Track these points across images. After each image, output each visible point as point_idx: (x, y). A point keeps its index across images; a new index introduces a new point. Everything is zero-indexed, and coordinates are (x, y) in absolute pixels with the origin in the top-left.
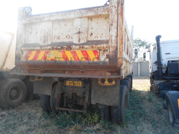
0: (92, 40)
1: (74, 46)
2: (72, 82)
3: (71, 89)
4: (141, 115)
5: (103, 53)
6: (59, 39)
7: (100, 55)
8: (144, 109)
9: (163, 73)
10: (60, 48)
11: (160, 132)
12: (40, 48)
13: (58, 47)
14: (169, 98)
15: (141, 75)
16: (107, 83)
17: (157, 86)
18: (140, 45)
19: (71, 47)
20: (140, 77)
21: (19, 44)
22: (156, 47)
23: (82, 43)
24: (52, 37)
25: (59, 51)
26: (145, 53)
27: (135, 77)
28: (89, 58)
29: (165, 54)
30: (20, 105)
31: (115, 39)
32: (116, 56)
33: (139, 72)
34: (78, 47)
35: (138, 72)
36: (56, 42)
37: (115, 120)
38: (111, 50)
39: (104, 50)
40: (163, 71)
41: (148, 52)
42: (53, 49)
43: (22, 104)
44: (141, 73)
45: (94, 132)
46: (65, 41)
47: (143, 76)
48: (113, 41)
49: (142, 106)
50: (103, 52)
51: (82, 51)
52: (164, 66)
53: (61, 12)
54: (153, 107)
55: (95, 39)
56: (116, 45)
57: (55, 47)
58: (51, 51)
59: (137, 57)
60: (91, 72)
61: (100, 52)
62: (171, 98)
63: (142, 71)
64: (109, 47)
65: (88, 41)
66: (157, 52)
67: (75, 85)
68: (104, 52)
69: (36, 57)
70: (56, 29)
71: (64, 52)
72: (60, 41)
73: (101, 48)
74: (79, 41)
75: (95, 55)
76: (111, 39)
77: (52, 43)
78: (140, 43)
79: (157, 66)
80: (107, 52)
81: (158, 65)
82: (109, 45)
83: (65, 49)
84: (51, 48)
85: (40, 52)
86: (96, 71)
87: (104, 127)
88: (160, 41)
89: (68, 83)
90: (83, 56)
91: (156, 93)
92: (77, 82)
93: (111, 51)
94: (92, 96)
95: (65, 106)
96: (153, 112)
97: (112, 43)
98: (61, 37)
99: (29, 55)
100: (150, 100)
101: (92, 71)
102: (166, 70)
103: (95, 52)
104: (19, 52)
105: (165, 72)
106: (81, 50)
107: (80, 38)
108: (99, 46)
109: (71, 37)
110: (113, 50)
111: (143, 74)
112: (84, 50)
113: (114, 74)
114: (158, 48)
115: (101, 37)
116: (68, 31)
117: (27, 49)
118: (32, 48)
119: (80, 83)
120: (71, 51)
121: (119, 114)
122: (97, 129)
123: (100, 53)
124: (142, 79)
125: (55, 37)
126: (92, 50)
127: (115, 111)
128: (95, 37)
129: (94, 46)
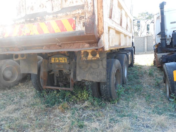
0: (67, 7)
1: (47, 16)
2: (57, 58)
3: (57, 66)
4: (137, 90)
5: (79, 22)
6: (33, 10)
7: (76, 23)
8: (142, 83)
9: (167, 45)
10: (33, 20)
11: (153, 108)
14: (166, 70)
15: (148, 50)
16: (90, 57)
17: (160, 59)
18: (147, 18)
19: (45, 17)
20: (147, 52)
22: (159, 16)
23: (56, 11)
24: (25, 9)
25: (33, 24)
26: (148, 25)
27: (142, 52)
28: (64, 28)
29: (170, 23)
30: (17, 85)
31: (92, 2)
32: (93, 23)
33: (146, 47)
34: (51, 16)
35: (144, 47)
36: (31, 13)
37: (104, 96)
38: (88, 15)
39: (80, 17)
40: (167, 42)
41: (152, 23)
42: (26, 21)
43: (18, 84)
44: (148, 48)
45: (81, 110)
47: (150, 51)
48: (89, 5)
49: (140, 80)
50: (79, 20)
51: (57, 22)
52: (168, 37)
54: (153, 81)
55: (70, 6)
56: (92, 9)
57: (29, 19)
58: (26, 25)
59: (139, 30)
60: (69, 45)
61: (76, 20)
62: (167, 71)
63: (149, 46)
64: (85, 13)
65: (63, 9)
66: (160, 22)
67: (61, 62)
71: (39, 24)
72: (34, 13)
73: (77, 15)
74: (53, 10)
75: (71, 24)
76: (86, 3)
77: (26, 15)
78: (147, 16)
79: (160, 38)
80: (83, 19)
81: (162, 37)
82: (84, 10)
83: (39, 20)
84: (24, 21)
86: (74, 43)
87: (92, 104)
88: (164, 9)
89: (53, 60)
90: (58, 27)
91: (158, 67)
92: (62, 58)
93: (87, 18)
94: (77, 72)
95: (55, 84)
96: (151, 87)
97: (88, 8)
98: (34, 7)
100: (151, 75)
101: (70, 43)
102: (171, 41)
103: (71, 21)
105: (169, 44)
106: (55, 20)
107: (53, 5)
108: (74, 13)
109: (45, 5)
110: (89, 15)
111: (150, 49)
112: (59, 19)
113: (93, 45)
114: (161, 17)
119: (66, 59)
120: (45, 23)
121: (108, 90)
122: (85, 107)
123: (76, 22)
124: (149, 53)
125: (28, 8)
126: (67, 18)
127: (103, 87)
128: (71, 2)
129: (68, 13)
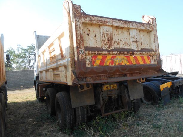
1: (136, 52)
2: (109, 86)
6: (119, 45)
7: (151, 59)
10: (126, 53)
12: (108, 53)
13: (125, 52)
19: (134, 52)
21: (81, 46)
23: (140, 50)
25: (124, 56)
28: (145, 62)
34: (139, 53)
36: (117, 47)
42: (120, 54)
46: (124, 47)
51: (141, 57)
53: (122, 21)
55: (144, 48)
56: (159, 52)
57: (122, 52)
58: (118, 56)
64: (156, 54)
65: (142, 49)
68: (152, 57)
69: (102, 62)
70: (115, 35)
71: (129, 57)
72: (120, 47)
73: (151, 54)
74: (138, 48)
75: (149, 59)
77: (114, 48)
80: (154, 57)
82: (156, 52)
83: (129, 54)
84: (118, 53)
85: (107, 56)
89: (105, 88)
92: (113, 85)
98: (120, 43)
99: (94, 60)
103: (148, 57)
104: (83, 56)
106: (139, 55)
109: (128, 44)
110: (158, 56)
112: (142, 55)
113: (158, 72)
115: (147, 46)
116: (125, 38)
117: (92, 53)
118: (99, 52)
119: (116, 85)
120: (133, 56)
125: (115, 42)
128: (144, 46)
129: (148, 53)
